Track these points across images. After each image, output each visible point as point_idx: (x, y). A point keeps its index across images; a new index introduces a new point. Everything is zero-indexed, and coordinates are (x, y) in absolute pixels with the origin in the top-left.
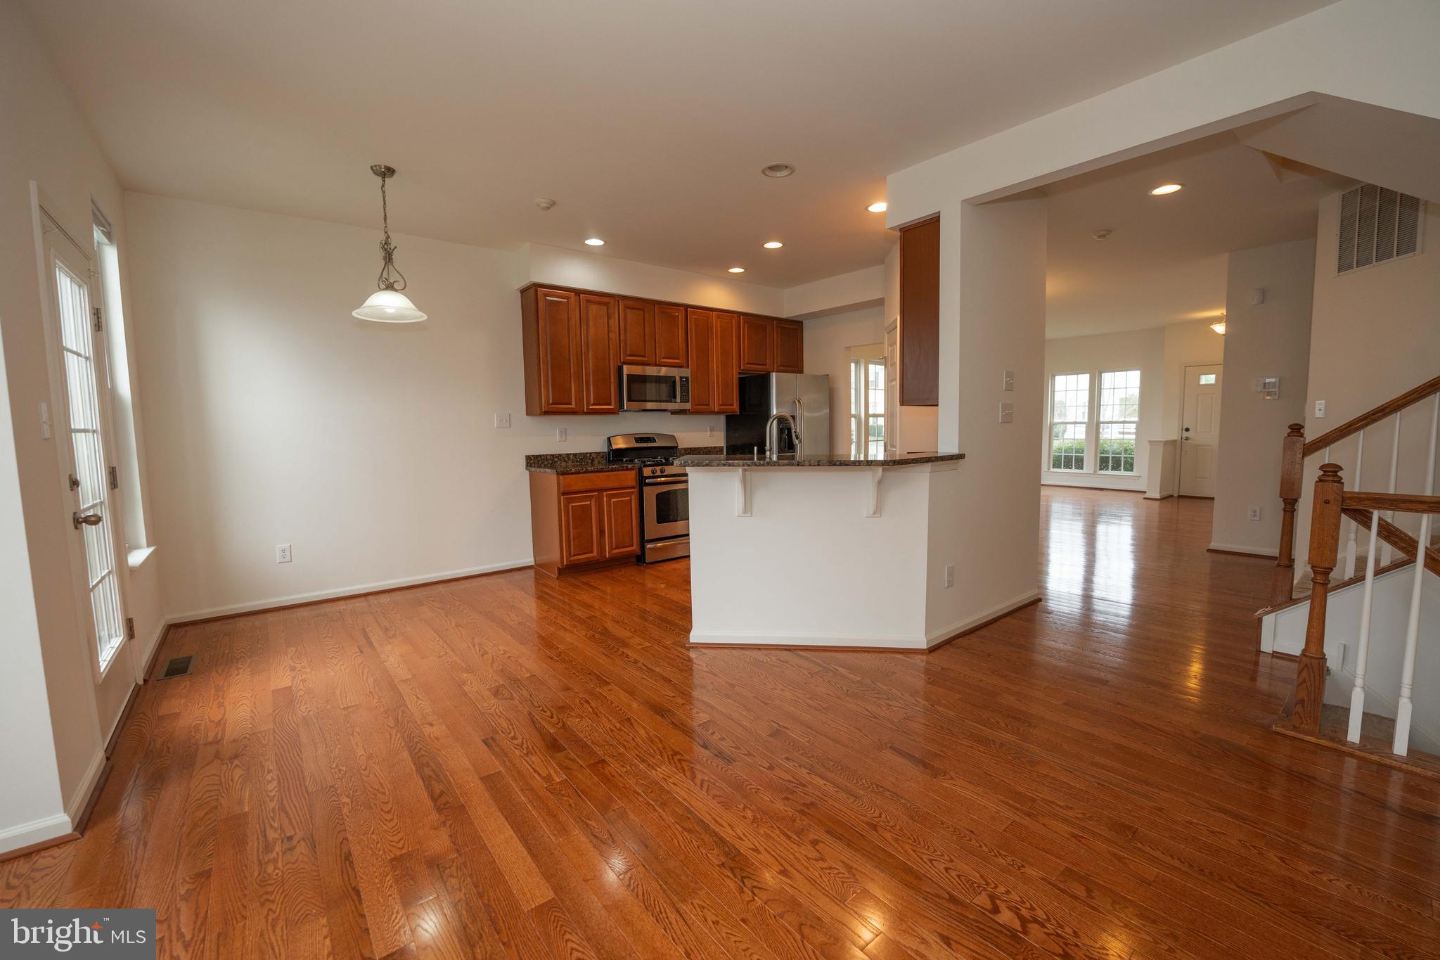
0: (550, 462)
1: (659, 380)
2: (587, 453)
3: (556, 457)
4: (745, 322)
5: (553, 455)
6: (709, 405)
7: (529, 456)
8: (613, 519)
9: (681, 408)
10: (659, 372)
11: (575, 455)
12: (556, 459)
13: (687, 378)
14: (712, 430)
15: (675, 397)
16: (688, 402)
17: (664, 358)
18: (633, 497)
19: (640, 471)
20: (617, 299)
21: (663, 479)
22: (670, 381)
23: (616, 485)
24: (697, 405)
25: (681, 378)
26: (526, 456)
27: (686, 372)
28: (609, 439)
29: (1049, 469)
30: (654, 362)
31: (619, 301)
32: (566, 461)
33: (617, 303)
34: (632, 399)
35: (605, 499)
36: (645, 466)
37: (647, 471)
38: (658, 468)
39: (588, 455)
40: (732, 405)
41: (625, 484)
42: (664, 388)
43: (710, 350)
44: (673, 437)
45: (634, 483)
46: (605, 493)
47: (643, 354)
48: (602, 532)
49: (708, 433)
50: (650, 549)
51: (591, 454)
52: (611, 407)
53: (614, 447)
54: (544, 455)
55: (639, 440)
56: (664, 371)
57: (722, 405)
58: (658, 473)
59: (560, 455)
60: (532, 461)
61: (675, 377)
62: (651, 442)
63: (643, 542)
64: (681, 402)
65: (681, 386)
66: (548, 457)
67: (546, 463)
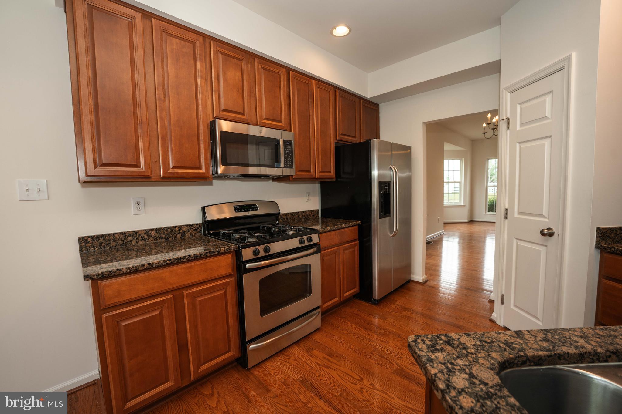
0: (120, 242)
1: (260, 141)
2: (175, 227)
3: (129, 235)
4: (340, 96)
5: (124, 234)
6: (310, 171)
7: (83, 238)
8: (199, 326)
9: (284, 174)
10: (260, 133)
11: (158, 230)
12: (130, 238)
13: (290, 143)
14: (309, 195)
15: (277, 161)
16: (292, 167)
17: (265, 119)
18: (229, 289)
19: (238, 254)
20: (208, 40)
21: (267, 262)
22: (274, 144)
23: (203, 277)
24: (300, 171)
25: (285, 141)
26: (79, 238)
27: (289, 136)
28: (203, 209)
29: (486, 213)
30: (255, 123)
31: (210, 42)
32: (145, 239)
33: (207, 44)
34: (228, 161)
35: (186, 301)
36: (244, 247)
37: (247, 254)
38: (261, 248)
39: (177, 229)
40: (330, 172)
41: (215, 274)
42: (266, 152)
43: (311, 118)
44: (275, 203)
45: (230, 271)
46: (185, 293)
47: (241, 111)
48: (182, 347)
49: (306, 199)
50: (254, 350)
51: (180, 227)
52: (200, 171)
53: (209, 218)
54: (109, 235)
55: (239, 208)
56: (265, 132)
57: (322, 172)
58: (262, 254)
59: (136, 232)
60: (88, 245)
61: (278, 141)
62: (253, 210)
63: (243, 343)
64: (285, 167)
65: (285, 151)
66: (117, 237)
67: (113, 244)
